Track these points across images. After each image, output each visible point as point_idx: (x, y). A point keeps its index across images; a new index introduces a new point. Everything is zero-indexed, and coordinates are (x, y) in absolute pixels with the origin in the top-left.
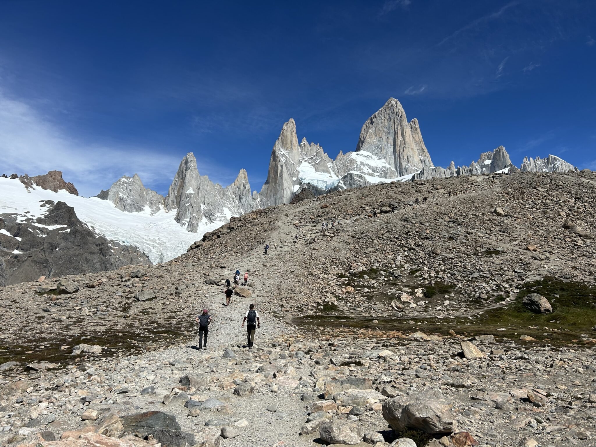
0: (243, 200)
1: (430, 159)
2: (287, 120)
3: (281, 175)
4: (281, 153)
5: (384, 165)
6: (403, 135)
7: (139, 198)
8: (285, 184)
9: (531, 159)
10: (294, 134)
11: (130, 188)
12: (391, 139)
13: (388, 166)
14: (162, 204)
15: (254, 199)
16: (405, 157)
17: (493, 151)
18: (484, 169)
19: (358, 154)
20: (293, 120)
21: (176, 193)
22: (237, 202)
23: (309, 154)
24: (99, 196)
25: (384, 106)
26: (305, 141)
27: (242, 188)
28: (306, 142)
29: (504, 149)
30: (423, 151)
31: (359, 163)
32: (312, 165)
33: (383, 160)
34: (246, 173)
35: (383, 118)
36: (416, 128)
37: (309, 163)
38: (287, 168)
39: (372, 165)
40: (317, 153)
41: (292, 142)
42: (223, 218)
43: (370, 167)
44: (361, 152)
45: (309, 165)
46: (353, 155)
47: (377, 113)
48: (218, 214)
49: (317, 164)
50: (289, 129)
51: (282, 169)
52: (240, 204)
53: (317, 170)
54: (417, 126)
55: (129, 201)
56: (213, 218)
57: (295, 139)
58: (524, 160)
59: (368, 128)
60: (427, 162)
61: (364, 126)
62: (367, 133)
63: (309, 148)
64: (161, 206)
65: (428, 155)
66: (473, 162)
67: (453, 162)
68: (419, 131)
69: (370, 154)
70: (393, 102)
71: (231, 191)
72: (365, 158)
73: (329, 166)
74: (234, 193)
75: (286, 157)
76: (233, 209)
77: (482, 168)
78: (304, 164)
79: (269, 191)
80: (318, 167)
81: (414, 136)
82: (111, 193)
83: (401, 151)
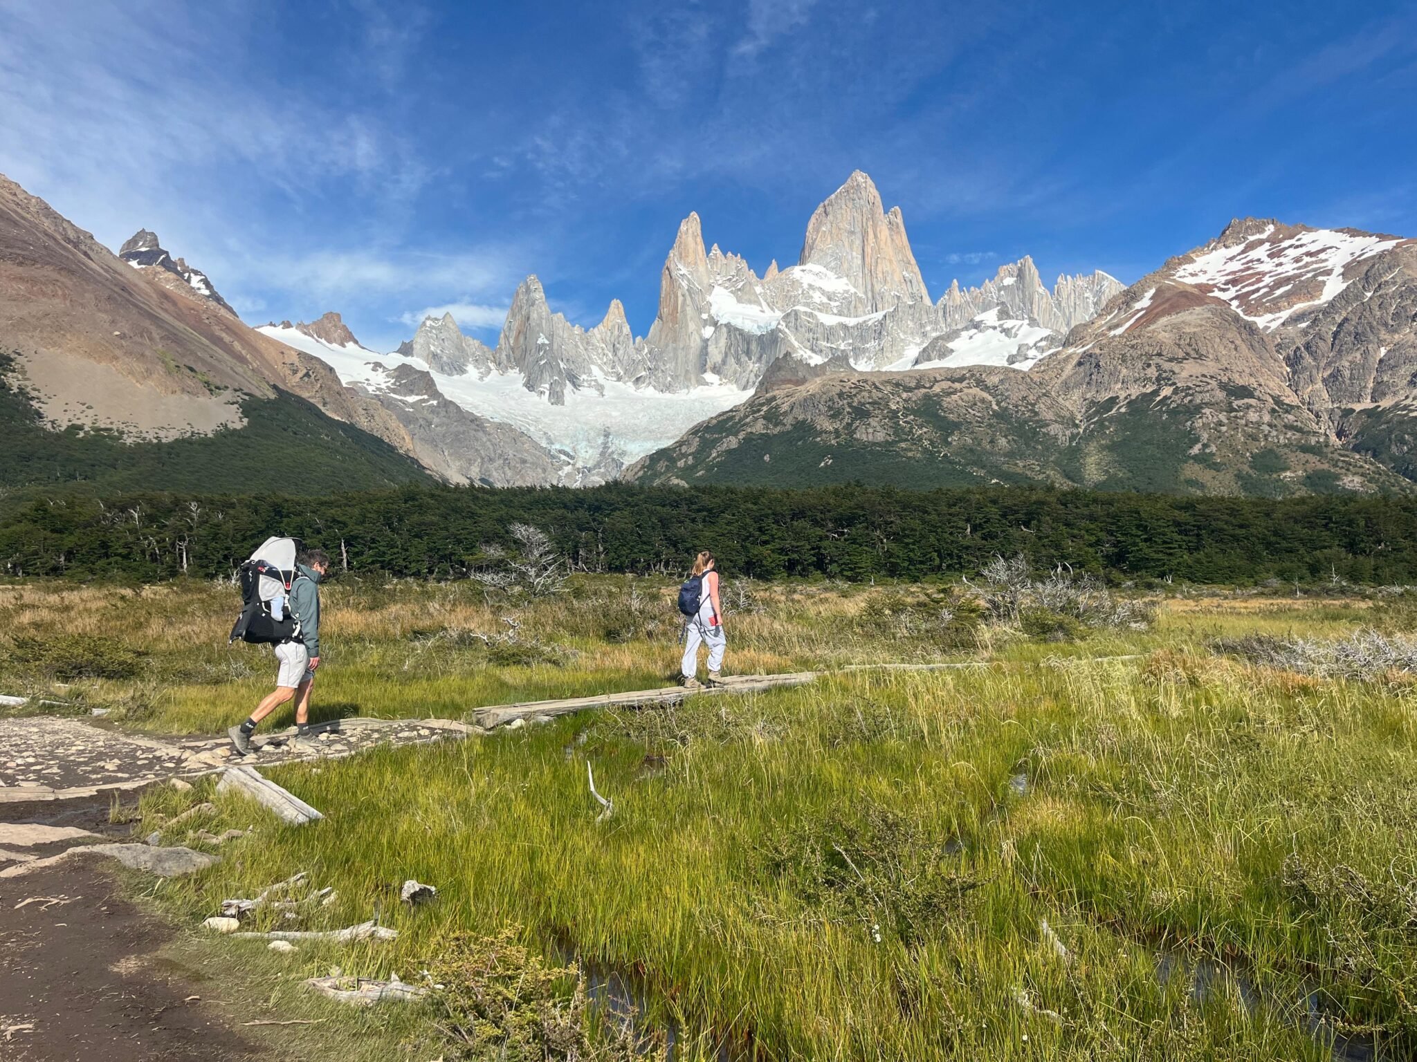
0: (620, 353)
1: (920, 277)
2: (686, 216)
3: (684, 311)
4: (681, 273)
5: (846, 288)
6: (876, 236)
7: (457, 353)
8: (692, 326)
9: (1069, 277)
10: (699, 239)
11: (442, 336)
12: (858, 242)
13: (853, 290)
14: (492, 361)
15: (639, 350)
16: (880, 275)
17: (1016, 264)
18: (1002, 292)
19: (803, 271)
20: (696, 216)
21: (512, 342)
22: (610, 355)
23: (724, 274)
24: (399, 351)
25: (846, 185)
26: (716, 250)
27: (616, 333)
28: (719, 252)
29: (1030, 260)
30: (909, 263)
31: (805, 286)
32: (732, 292)
33: (845, 280)
34: (620, 305)
35: (844, 206)
36: (897, 224)
37: (726, 288)
38: (692, 298)
39: (826, 290)
40: (739, 271)
41: (695, 251)
42: (593, 383)
43: (823, 292)
44: (809, 266)
45: (726, 292)
46: (796, 272)
47: (833, 196)
48: (584, 377)
49: (739, 290)
50: (690, 231)
51: (685, 300)
52: (616, 359)
53: (739, 300)
54: (900, 220)
55: (445, 359)
56: (578, 382)
57: (701, 247)
58: (1059, 280)
59: (820, 223)
60: (914, 281)
61: (813, 220)
62: (818, 232)
63: (725, 261)
64: (492, 365)
65: (917, 269)
66: (987, 281)
67: (955, 281)
68: (902, 229)
69: (823, 270)
70: (860, 179)
71: (599, 336)
72: (815, 277)
73: (758, 292)
74: (604, 341)
75: (689, 280)
76: (605, 368)
77: (999, 290)
78: (717, 290)
79: (663, 337)
80: (742, 294)
81: (895, 237)
82: (417, 347)
83: (873, 264)
